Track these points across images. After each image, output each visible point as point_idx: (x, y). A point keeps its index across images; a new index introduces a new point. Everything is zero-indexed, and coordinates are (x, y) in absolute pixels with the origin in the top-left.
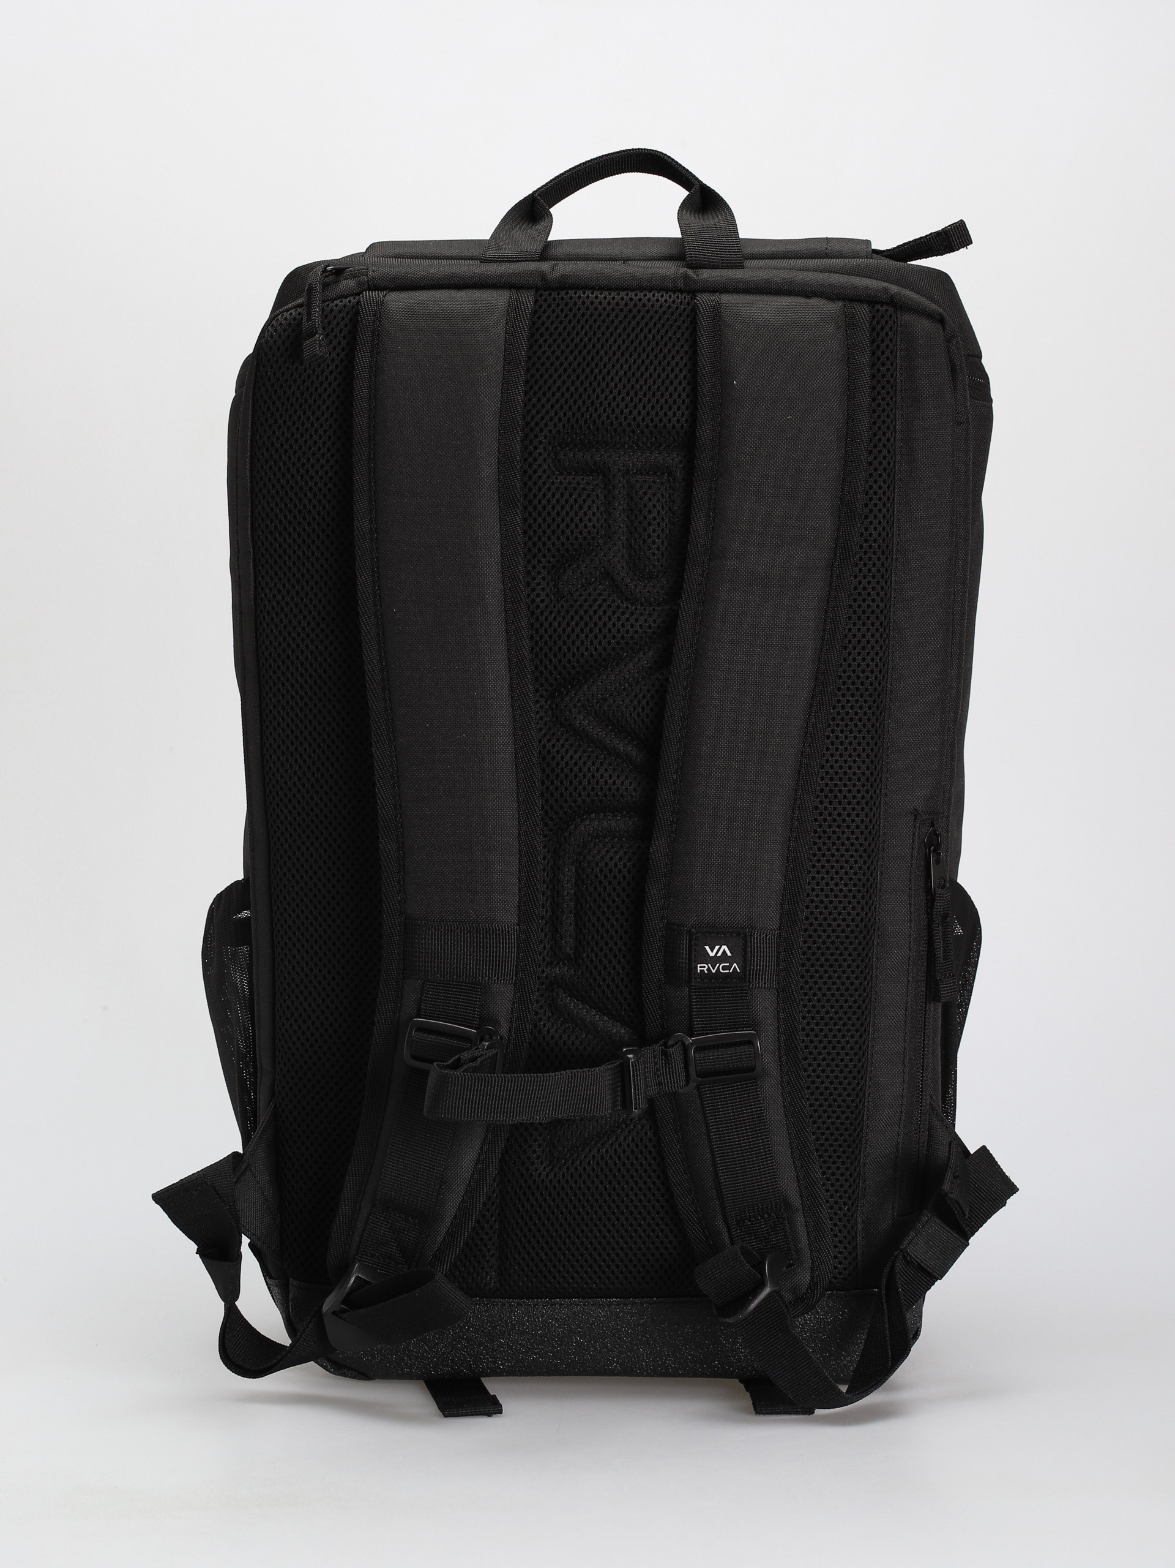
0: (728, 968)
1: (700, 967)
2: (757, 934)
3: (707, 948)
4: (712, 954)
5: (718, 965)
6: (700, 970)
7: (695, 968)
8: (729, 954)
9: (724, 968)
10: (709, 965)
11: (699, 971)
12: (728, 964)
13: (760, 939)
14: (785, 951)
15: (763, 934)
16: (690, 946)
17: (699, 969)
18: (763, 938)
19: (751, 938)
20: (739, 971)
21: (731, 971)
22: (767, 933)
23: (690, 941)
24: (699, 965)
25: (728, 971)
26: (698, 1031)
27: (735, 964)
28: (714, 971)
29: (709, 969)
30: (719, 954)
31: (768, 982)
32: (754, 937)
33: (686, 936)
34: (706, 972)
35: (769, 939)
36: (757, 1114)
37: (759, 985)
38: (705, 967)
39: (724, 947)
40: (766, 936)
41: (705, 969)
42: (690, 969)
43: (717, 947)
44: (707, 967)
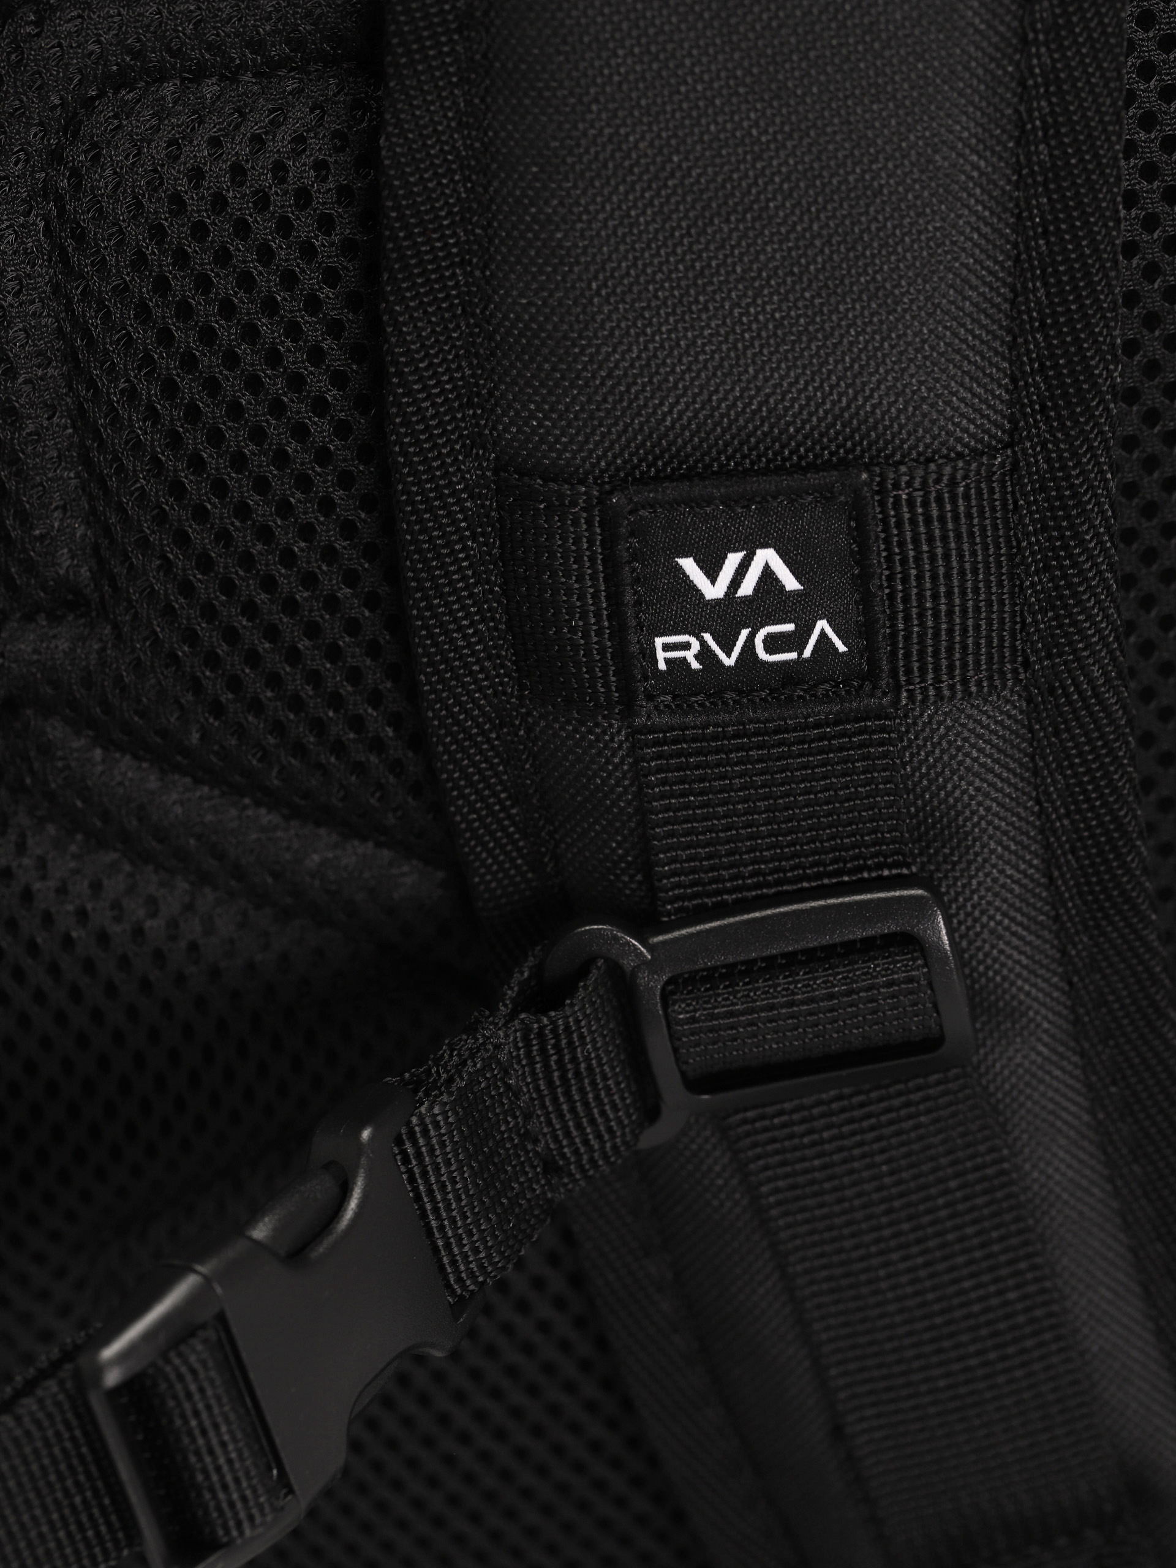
0: (796, 641)
1: (667, 647)
2: (909, 484)
3: (688, 565)
4: (713, 591)
5: (745, 633)
6: (668, 661)
7: (642, 652)
8: (791, 583)
9: (774, 644)
10: (707, 637)
11: (662, 666)
12: (790, 627)
13: (925, 504)
14: (1045, 528)
15: (938, 481)
16: (611, 563)
17: (661, 655)
18: (939, 500)
19: (882, 504)
20: (842, 648)
21: (807, 653)
22: (953, 477)
23: (609, 543)
24: (659, 642)
25: (793, 655)
26: (677, 898)
27: (822, 624)
28: (729, 661)
29: (705, 654)
30: (747, 588)
31: (977, 670)
32: (897, 498)
33: (589, 522)
34: (695, 665)
35: (967, 497)
36: (984, 1179)
37: (938, 690)
38: (686, 646)
39: (767, 556)
40: (953, 483)
41: (689, 655)
42: (622, 654)
43: (733, 560)
44: (696, 646)
